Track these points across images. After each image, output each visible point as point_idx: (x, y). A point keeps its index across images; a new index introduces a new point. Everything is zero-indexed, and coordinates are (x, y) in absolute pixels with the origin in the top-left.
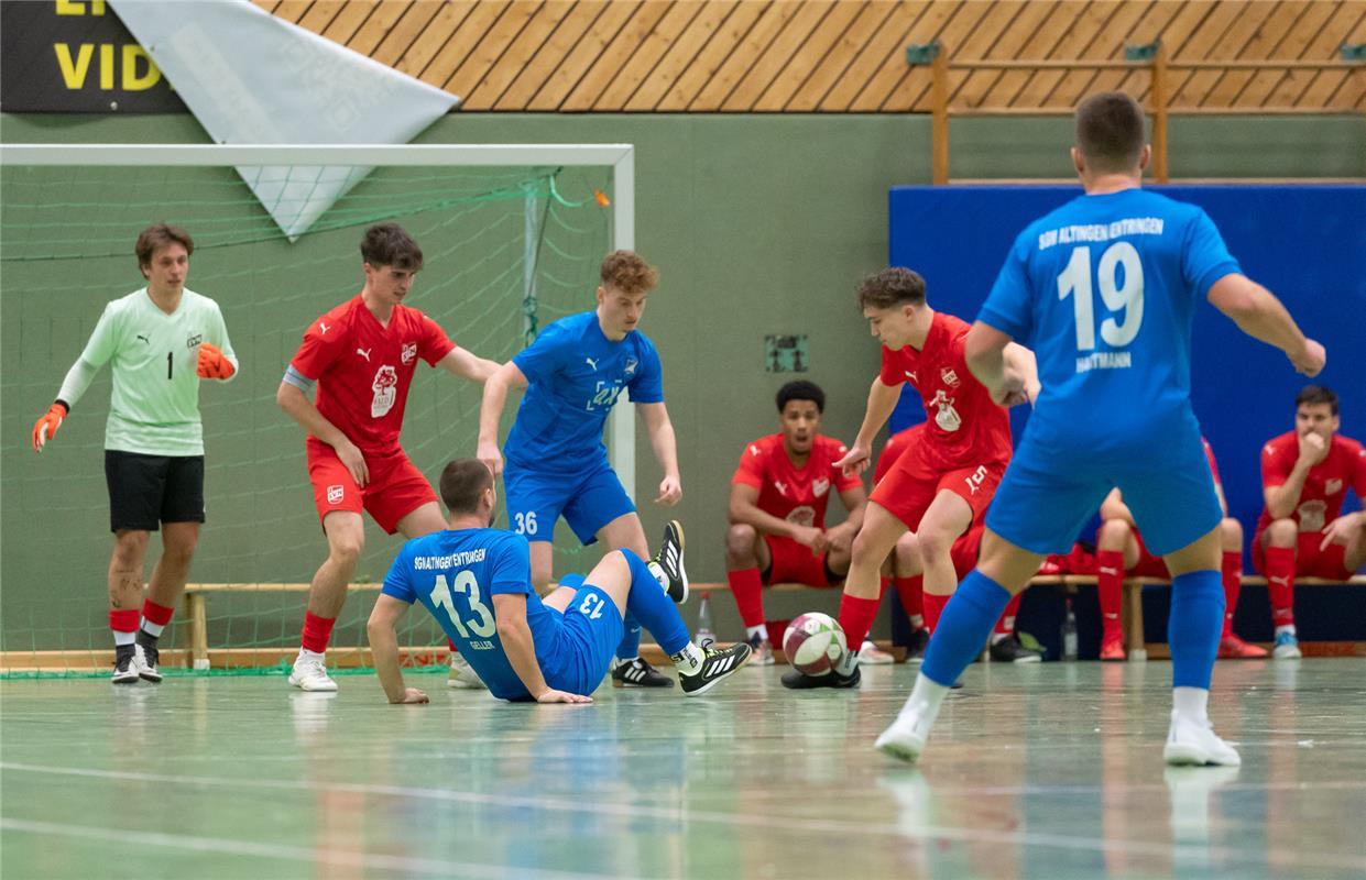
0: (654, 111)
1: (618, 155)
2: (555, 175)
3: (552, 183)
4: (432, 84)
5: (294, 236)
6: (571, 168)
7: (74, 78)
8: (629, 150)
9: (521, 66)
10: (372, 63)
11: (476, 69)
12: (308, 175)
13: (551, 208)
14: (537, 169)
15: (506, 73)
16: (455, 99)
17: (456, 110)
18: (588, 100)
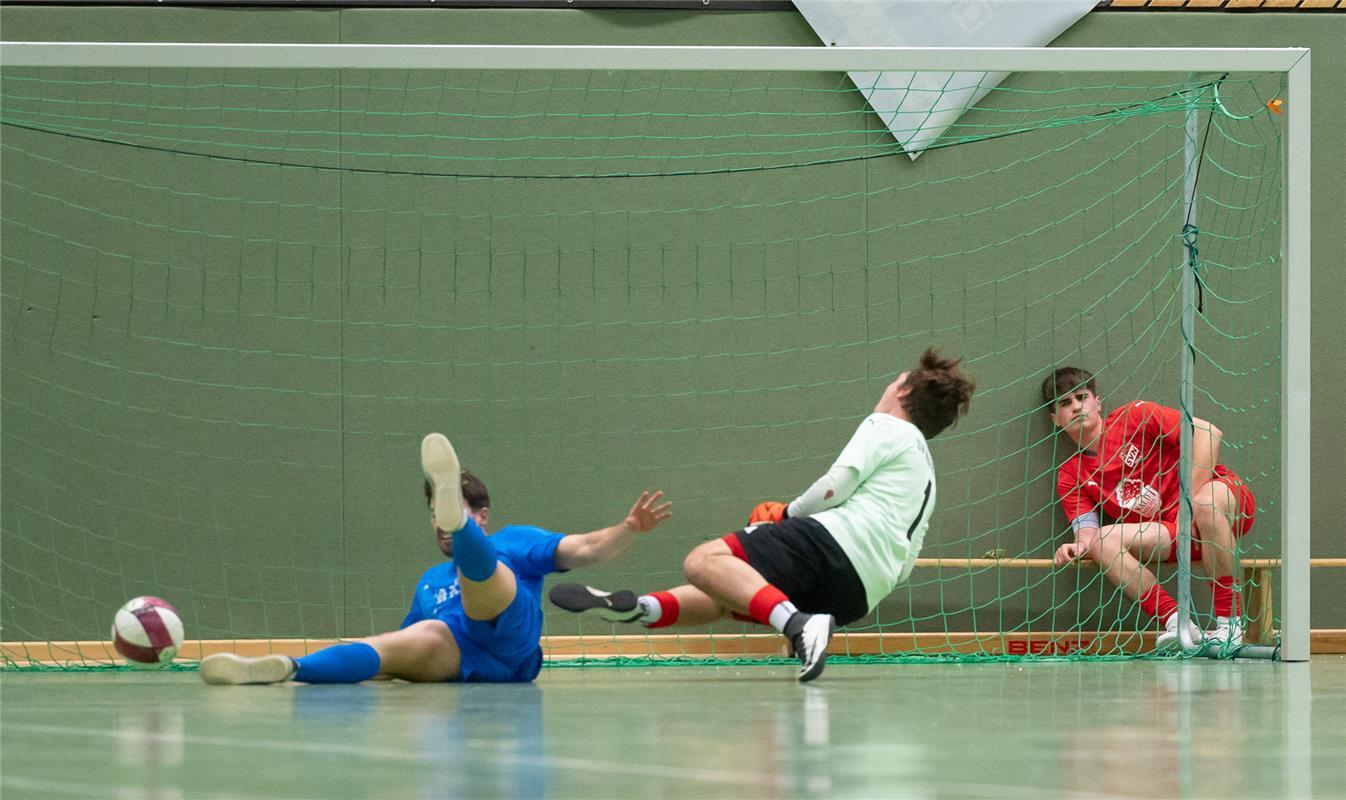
0: (1334, 10)
1: (1294, 61)
2: (1219, 83)
3: (1216, 92)
5: (915, 152)
6: (1239, 74)
8: (1306, 53)
13: (1214, 121)
14: (1199, 75)
17: (1101, 7)
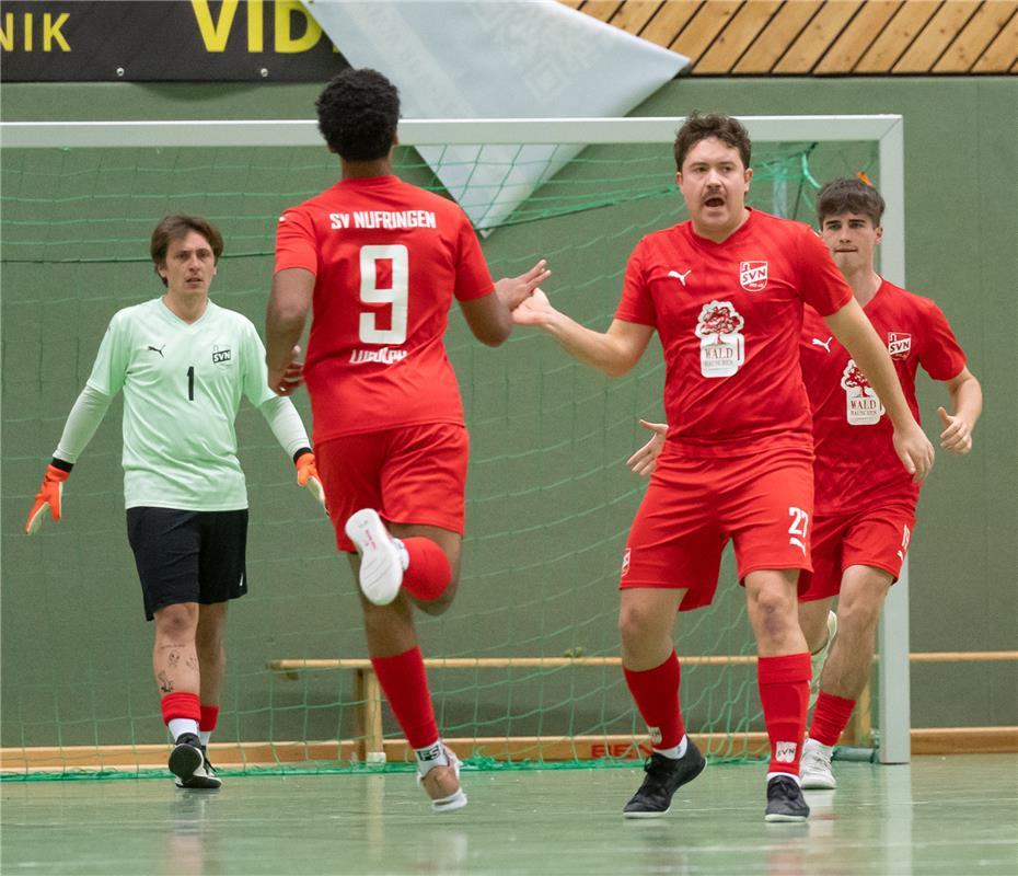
0: (929, 74)
1: (884, 128)
2: (808, 153)
3: (805, 163)
4: (655, 42)
5: (487, 229)
6: (828, 144)
7: (215, 39)
8: (898, 120)
9: (766, 19)
10: (581, 16)
11: (710, 24)
12: (503, 156)
13: (803, 193)
14: (785, 145)
15: (746, 29)
16: (682, 60)
17: (685, 74)
18: (848, 59)
